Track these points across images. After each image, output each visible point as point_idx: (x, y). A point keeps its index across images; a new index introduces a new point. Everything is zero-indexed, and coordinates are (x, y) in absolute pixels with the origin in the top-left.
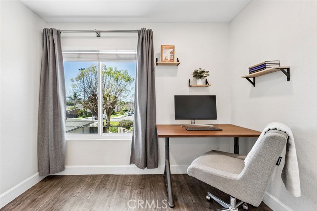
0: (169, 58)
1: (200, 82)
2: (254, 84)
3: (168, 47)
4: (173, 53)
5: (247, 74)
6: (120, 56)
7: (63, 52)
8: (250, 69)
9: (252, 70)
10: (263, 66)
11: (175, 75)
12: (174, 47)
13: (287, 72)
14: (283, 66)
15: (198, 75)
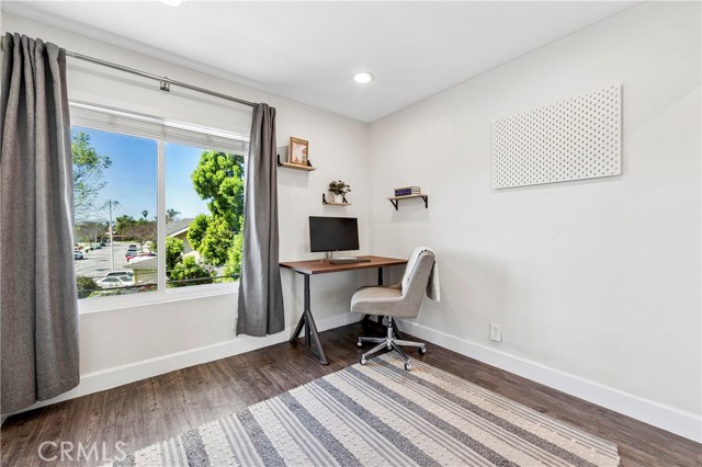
0: (300, 160)
1: (339, 199)
2: (396, 207)
3: (300, 142)
4: (306, 152)
5: (393, 196)
6: (215, 139)
7: (70, 103)
8: (397, 191)
9: (398, 192)
10: (407, 191)
11: (305, 184)
12: (307, 144)
13: (426, 199)
14: (422, 193)
15: (337, 188)
